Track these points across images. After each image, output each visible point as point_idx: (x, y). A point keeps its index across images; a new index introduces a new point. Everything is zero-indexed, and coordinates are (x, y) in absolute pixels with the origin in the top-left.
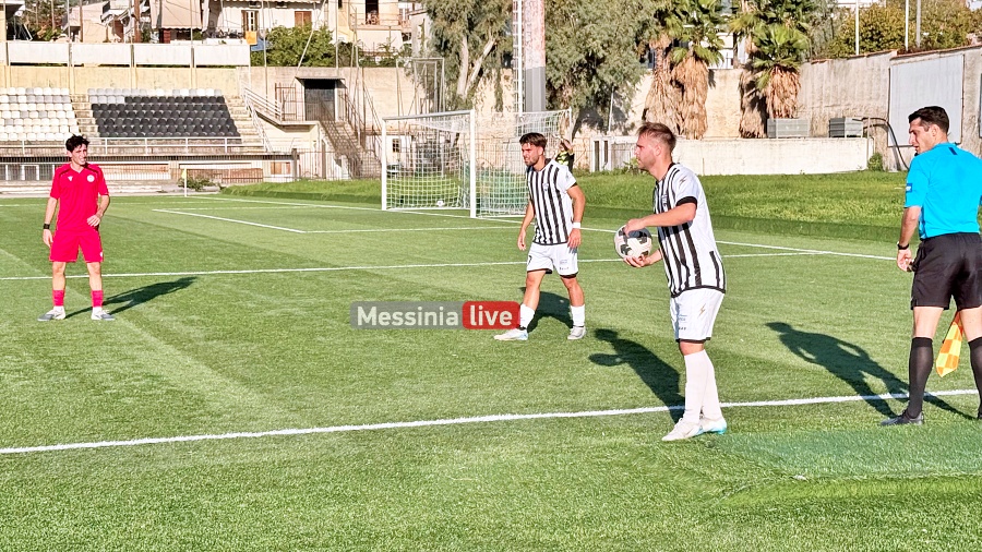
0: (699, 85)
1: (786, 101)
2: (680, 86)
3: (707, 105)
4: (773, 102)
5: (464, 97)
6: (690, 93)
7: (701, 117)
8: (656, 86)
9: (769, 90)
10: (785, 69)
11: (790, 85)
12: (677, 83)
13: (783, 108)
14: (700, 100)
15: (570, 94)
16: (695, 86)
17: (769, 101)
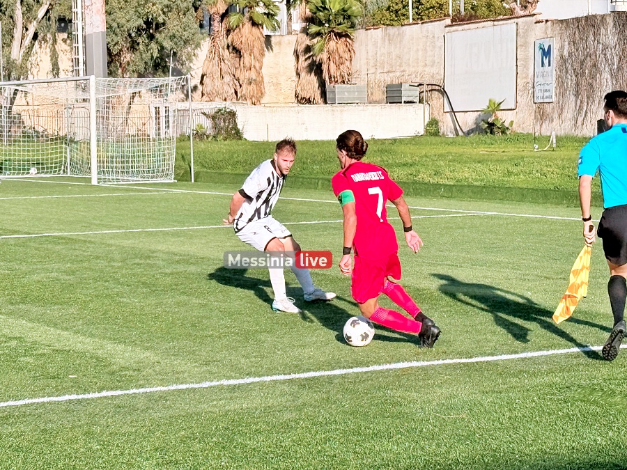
0: (256, 51)
1: (341, 67)
2: (237, 51)
3: (264, 71)
4: (330, 69)
5: (19, 62)
6: (247, 59)
7: (258, 83)
8: (214, 52)
9: (325, 56)
10: (339, 35)
11: (344, 51)
12: (234, 48)
13: (338, 74)
14: (257, 65)
15: (128, 59)
16: (252, 51)
17: (325, 67)
